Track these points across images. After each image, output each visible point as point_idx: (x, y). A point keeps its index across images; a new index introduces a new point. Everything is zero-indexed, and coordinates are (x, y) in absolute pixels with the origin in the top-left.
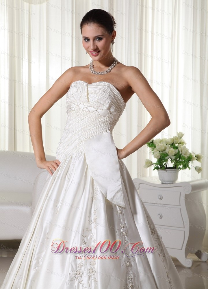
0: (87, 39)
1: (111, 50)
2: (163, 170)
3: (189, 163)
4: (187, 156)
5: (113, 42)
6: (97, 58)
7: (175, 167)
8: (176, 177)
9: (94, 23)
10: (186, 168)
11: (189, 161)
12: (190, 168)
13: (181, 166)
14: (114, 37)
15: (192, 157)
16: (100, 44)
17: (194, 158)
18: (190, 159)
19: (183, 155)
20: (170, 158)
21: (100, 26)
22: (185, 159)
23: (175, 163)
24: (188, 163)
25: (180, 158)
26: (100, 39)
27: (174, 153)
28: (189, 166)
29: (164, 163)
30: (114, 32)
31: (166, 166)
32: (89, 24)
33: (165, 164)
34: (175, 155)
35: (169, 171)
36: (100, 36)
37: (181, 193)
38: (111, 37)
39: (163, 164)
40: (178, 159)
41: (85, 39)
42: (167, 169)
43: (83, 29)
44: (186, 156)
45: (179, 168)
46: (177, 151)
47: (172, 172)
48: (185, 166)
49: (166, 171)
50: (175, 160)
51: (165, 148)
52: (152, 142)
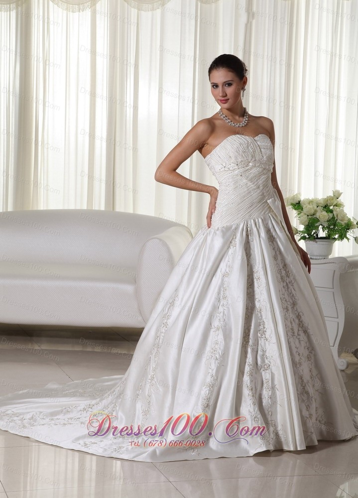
0: (215, 86)
1: (242, 98)
2: (311, 240)
3: (348, 232)
4: (345, 223)
5: (243, 89)
6: (226, 106)
7: (328, 238)
8: (330, 251)
9: (222, 68)
10: (343, 239)
11: (347, 229)
12: (348, 239)
13: (336, 236)
14: (245, 83)
15: (351, 224)
16: (230, 91)
17: (353, 225)
18: (348, 226)
19: (338, 221)
20: (322, 225)
21: (230, 71)
22: (343, 227)
23: (328, 232)
24: (346, 232)
25: (335, 225)
26: (230, 85)
27: (327, 218)
28: (347, 236)
29: (314, 231)
30: (244, 78)
31: (317, 235)
32: (218, 69)
33: (314, 233)
34: (328, 221)
35: (320, 242)
36: (229, 81)
37: (335, 271)
38: (242, 83)
39: (311, 233)
40: (332, 227)
41: (213, 86)
42: (317, 240)
43: (211, 75)
44: (343, 223)
45: (334, 238)
46: (331, 215)
47: (324, 243)
48: (342, 236)
49: (316, 242)
50: (328, 228)
51: (316, 211)
52: (299, 203)
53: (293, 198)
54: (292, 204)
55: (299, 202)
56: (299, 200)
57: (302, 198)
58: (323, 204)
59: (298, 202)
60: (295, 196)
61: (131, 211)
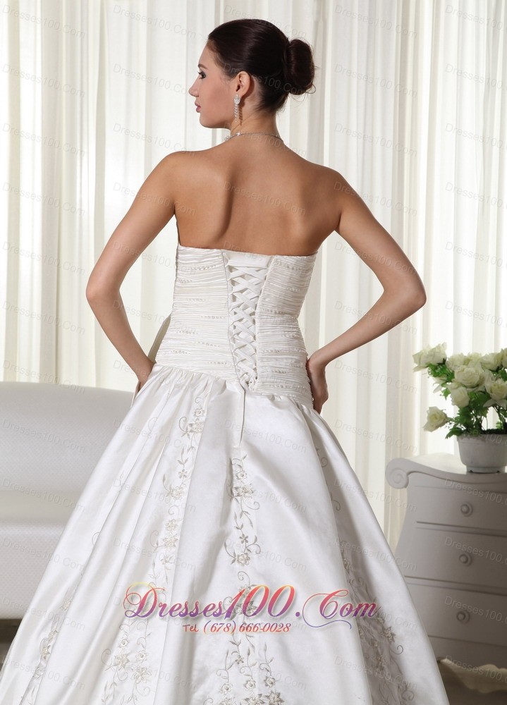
20: (494, 405)
27: (505, 393)
49: (483, 440)
51: (482, 380)
52: (443, 363)
53: (433, 353)
54: (429, 365)
55: (444, 360)
56: (443, 357)
57: (449, 354)
58: (494, 365)
59: (441, 361)
60: (437, 350)
61: (92, 383)
